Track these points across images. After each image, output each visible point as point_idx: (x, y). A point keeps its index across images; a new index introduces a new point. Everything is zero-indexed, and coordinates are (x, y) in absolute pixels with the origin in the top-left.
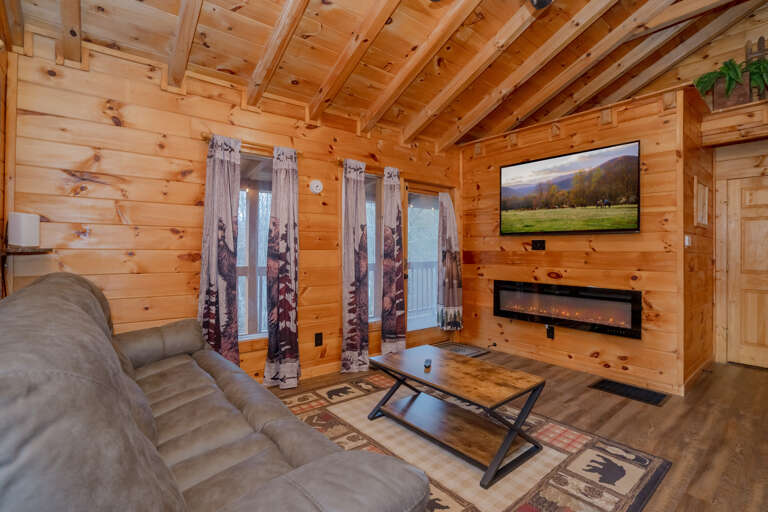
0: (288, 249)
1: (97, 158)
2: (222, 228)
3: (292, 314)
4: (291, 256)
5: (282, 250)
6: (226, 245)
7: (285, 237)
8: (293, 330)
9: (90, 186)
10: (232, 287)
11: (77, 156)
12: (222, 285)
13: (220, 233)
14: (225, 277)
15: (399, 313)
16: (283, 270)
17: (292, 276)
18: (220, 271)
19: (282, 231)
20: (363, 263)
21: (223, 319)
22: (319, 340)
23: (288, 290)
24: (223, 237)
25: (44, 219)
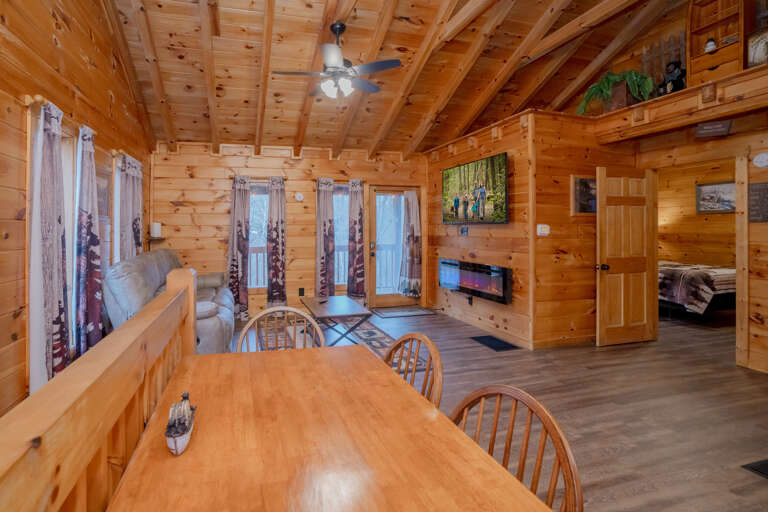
0: (278, 236)
1: (183, 195)
2: (240, 225)
3: (280, 275)
4: (280, 240)
5: (274, 236)
6: (242, 235)
7: (276, 229)
8: (281, 284)
9: (180, 208)
10: (245, 257)
11: (175, 196)
12: (240, 256)
13: (239, 228)
14: (241, 252)
15: (359, 280)
16: (275, 248)
17: (280, 252)
18: (239, 249)
19: (274, 226)
20: (331, 245)
21: (240, 274)
22: (302, 292)
23: (278, 260)
24: (241, 231)
25: (163, 225)
